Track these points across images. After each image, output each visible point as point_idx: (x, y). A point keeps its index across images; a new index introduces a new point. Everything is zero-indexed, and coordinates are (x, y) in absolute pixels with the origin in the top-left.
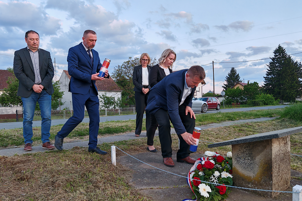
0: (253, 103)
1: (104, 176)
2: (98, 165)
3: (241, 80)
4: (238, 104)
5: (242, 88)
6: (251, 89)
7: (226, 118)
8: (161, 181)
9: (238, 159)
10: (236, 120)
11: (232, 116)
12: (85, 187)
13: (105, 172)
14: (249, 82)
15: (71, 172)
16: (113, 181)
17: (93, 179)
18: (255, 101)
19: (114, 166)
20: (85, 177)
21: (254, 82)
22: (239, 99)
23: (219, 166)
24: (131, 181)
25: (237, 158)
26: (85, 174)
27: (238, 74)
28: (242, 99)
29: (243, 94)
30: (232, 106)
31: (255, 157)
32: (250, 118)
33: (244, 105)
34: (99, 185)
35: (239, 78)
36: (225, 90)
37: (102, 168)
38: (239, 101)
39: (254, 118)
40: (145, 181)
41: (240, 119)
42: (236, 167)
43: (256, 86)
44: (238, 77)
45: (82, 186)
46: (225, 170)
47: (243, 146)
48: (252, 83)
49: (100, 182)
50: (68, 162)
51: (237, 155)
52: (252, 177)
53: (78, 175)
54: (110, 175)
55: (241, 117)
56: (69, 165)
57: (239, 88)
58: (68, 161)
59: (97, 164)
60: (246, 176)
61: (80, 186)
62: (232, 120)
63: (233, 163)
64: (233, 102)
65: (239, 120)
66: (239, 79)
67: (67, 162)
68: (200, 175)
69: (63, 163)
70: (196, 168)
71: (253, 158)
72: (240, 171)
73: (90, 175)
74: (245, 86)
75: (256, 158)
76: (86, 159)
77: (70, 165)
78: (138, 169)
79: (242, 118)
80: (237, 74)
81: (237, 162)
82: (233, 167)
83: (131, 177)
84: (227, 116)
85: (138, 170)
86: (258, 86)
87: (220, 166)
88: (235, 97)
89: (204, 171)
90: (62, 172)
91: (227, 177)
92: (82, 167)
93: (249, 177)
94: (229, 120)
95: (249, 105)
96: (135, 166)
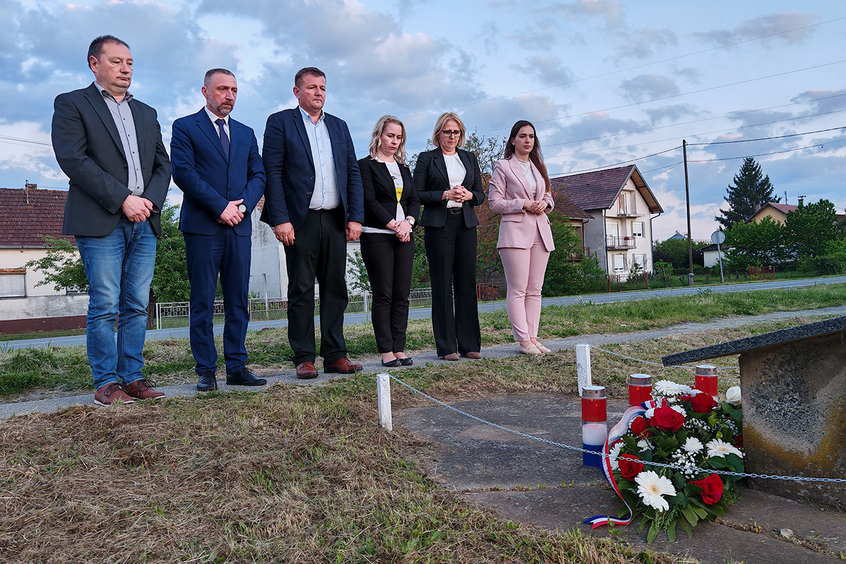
0: (818, 266)
1: (357, 455)
2: (342, 429)
3: (776, 197)
4: (767, 271)
5: (779, 220)
6: (810, 221)
7: (730, 309)
8: (525, 470)
9: (761, 401)
10: (760, 312)
11: (748, 302)
12: (305, 482)
13: (362, 448)
14: (802, 200)
15: (266, 446)
16: (382, 469)
17: (326, 463)
18: (823, 261)
19: (386, 432)
20: (305, 459)
21: (821, 200)
22: (772, 256)
23: (699, 424)
24: (436, 469)
25: (757, 399)
26: (304, 452)
27: (767, 178)
28: (780, 254)
29: (785, 238)
30: (748, 277)
31: (812, 392)
32: (806, 307)
33: (789, 274)
34: (344, 477)
35: (771, 190)
36: (723, 227)
37: (351, 437)
38: (771, 260)
39: (820, 308)
40: (478, 472)
41: (775, 310)
42: (753, 425)
43: (828, 213)
44: (768, 188)
45: (298, 479)
46: (719, 434)
47: (776, 362)
48: (813, 203)
49: (347, 470)
50: (259, 422)
51: (757, 390)
52: (807, 454)
53: (286, 453)
54: (375, 455)
55: (777, 304)
56: (261, 428)
57: (771, 220)
58: (257, 419)
59: (338, 428)
60: (787, 450)
61: (292, 480)
62: (750, 314)
63: (745, 413)
64: (752, 264)
65: (770, 312)
66: (770, 193)
67: (256, 421)
68: (642, 449)
69: (245, 423)
70: (629, 429)
71: (806, 395)
72: (768, 436)
73: (319, 452)
74: (790, 215)
75: (817, 395)
76: (307, 415)
77: (264, 428)
78: (456, 442)
79: (781, 307)
80: (763, 178)
81: (757, 409)
82: (745, 425)
83: (435, 461)
84: (731, 303)
85: (458, 445)
86: (834, 212)
87: (703, 425)
88: (760, 249)
89: (652, 437)
90: (242, 446)
91: (726, 455)
92: (296, 433)
93: (797, 454)
94: (738, 313)
95: (805, 271)
96: (449, 433)
